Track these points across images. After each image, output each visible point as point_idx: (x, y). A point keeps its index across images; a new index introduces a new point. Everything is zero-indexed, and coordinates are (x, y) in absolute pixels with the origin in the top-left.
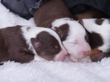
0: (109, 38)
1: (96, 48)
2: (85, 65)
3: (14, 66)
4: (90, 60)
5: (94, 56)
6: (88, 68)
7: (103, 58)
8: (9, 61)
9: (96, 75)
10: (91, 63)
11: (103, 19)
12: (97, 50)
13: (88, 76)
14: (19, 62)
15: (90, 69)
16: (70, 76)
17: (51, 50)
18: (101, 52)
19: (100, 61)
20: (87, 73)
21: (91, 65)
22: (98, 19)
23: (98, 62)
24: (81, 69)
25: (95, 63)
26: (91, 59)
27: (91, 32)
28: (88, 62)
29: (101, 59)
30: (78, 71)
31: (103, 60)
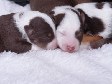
0: (110, 23)
1: (97, 34)
2: (85, 52)
3: (11, 56)
4: (90, 47)
5: (94, 42)
6: (88, 55)
7: (104, 44)
8: (5, 51)
9: (97, 62)
10: (91, 50)
11: (103, 2)
12: (97, 36)
13: (88, 64)
14: (16, 52)
15: (90, 56)
16: (70, 64)
17: (44, 38)
18: (102, 38)
19: (101, 47)
20: (87, 60)
21: (91, 52)
22: (99, 3)
23: (99, 48)
24: (81, 57)
25: (95, 49)
26: (91, 45)
27: (92, 17)
28: (88, 49)
29: (102, 46)
30: (77, 59)
31: (104, 46)
